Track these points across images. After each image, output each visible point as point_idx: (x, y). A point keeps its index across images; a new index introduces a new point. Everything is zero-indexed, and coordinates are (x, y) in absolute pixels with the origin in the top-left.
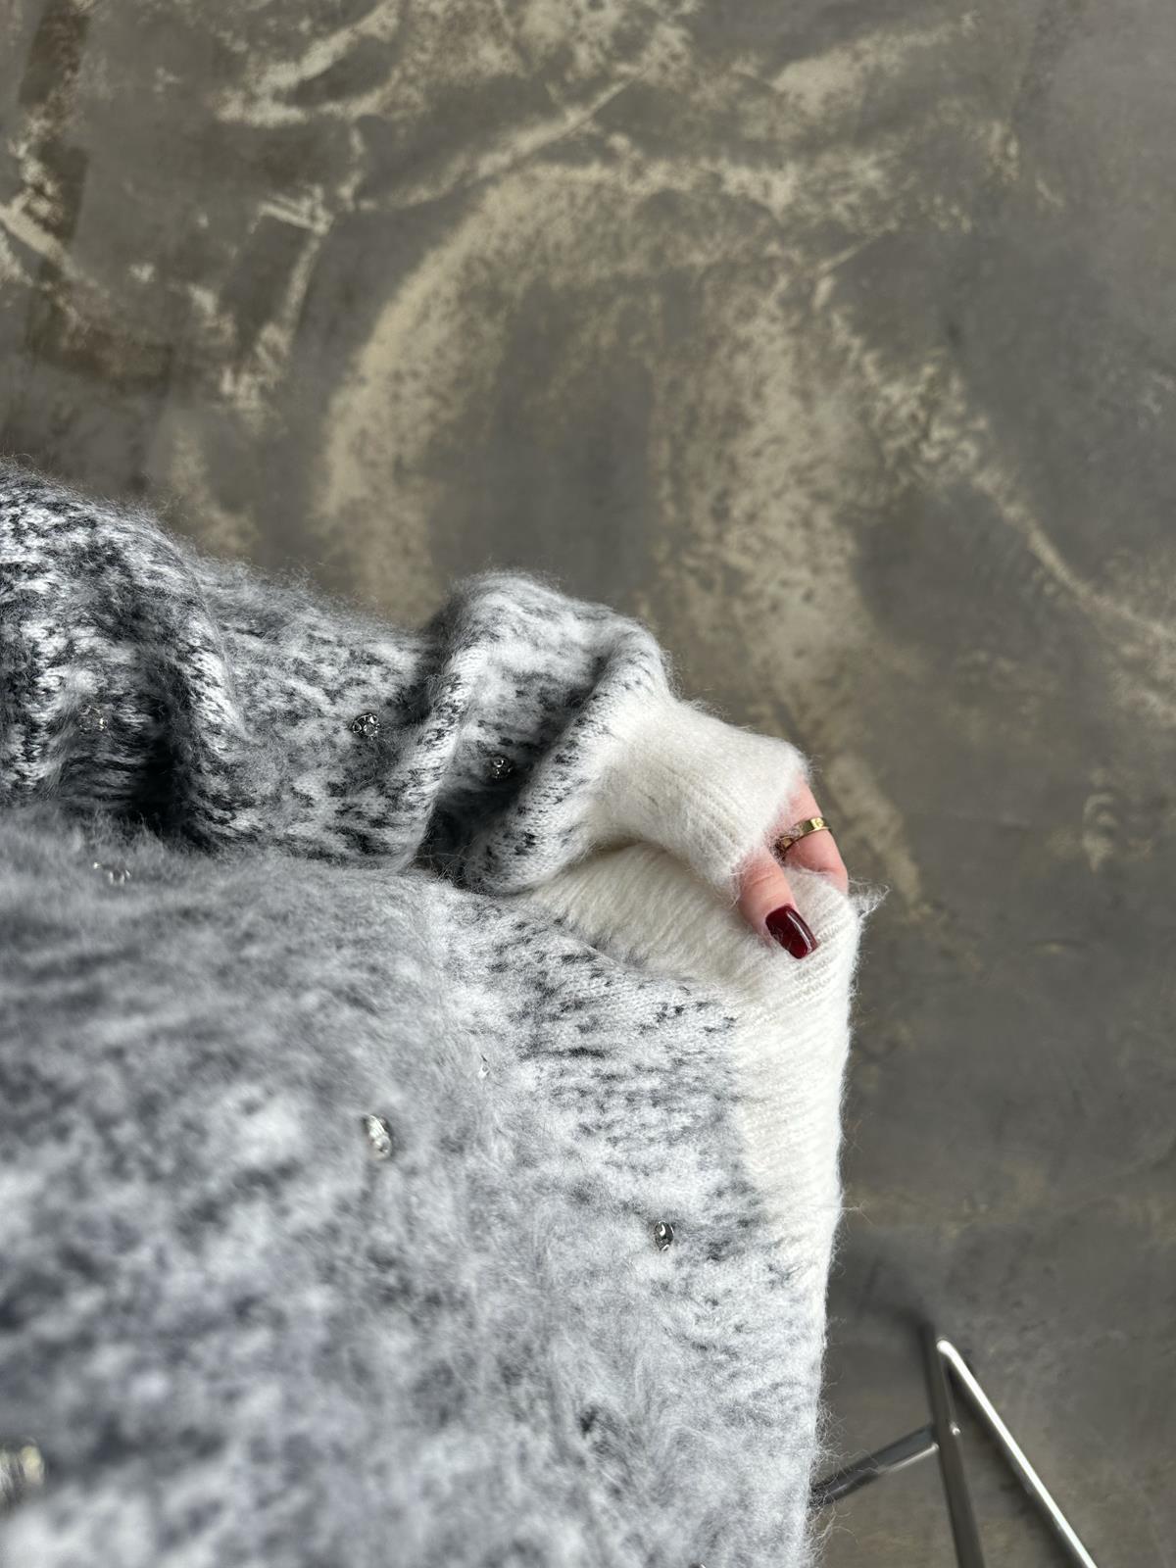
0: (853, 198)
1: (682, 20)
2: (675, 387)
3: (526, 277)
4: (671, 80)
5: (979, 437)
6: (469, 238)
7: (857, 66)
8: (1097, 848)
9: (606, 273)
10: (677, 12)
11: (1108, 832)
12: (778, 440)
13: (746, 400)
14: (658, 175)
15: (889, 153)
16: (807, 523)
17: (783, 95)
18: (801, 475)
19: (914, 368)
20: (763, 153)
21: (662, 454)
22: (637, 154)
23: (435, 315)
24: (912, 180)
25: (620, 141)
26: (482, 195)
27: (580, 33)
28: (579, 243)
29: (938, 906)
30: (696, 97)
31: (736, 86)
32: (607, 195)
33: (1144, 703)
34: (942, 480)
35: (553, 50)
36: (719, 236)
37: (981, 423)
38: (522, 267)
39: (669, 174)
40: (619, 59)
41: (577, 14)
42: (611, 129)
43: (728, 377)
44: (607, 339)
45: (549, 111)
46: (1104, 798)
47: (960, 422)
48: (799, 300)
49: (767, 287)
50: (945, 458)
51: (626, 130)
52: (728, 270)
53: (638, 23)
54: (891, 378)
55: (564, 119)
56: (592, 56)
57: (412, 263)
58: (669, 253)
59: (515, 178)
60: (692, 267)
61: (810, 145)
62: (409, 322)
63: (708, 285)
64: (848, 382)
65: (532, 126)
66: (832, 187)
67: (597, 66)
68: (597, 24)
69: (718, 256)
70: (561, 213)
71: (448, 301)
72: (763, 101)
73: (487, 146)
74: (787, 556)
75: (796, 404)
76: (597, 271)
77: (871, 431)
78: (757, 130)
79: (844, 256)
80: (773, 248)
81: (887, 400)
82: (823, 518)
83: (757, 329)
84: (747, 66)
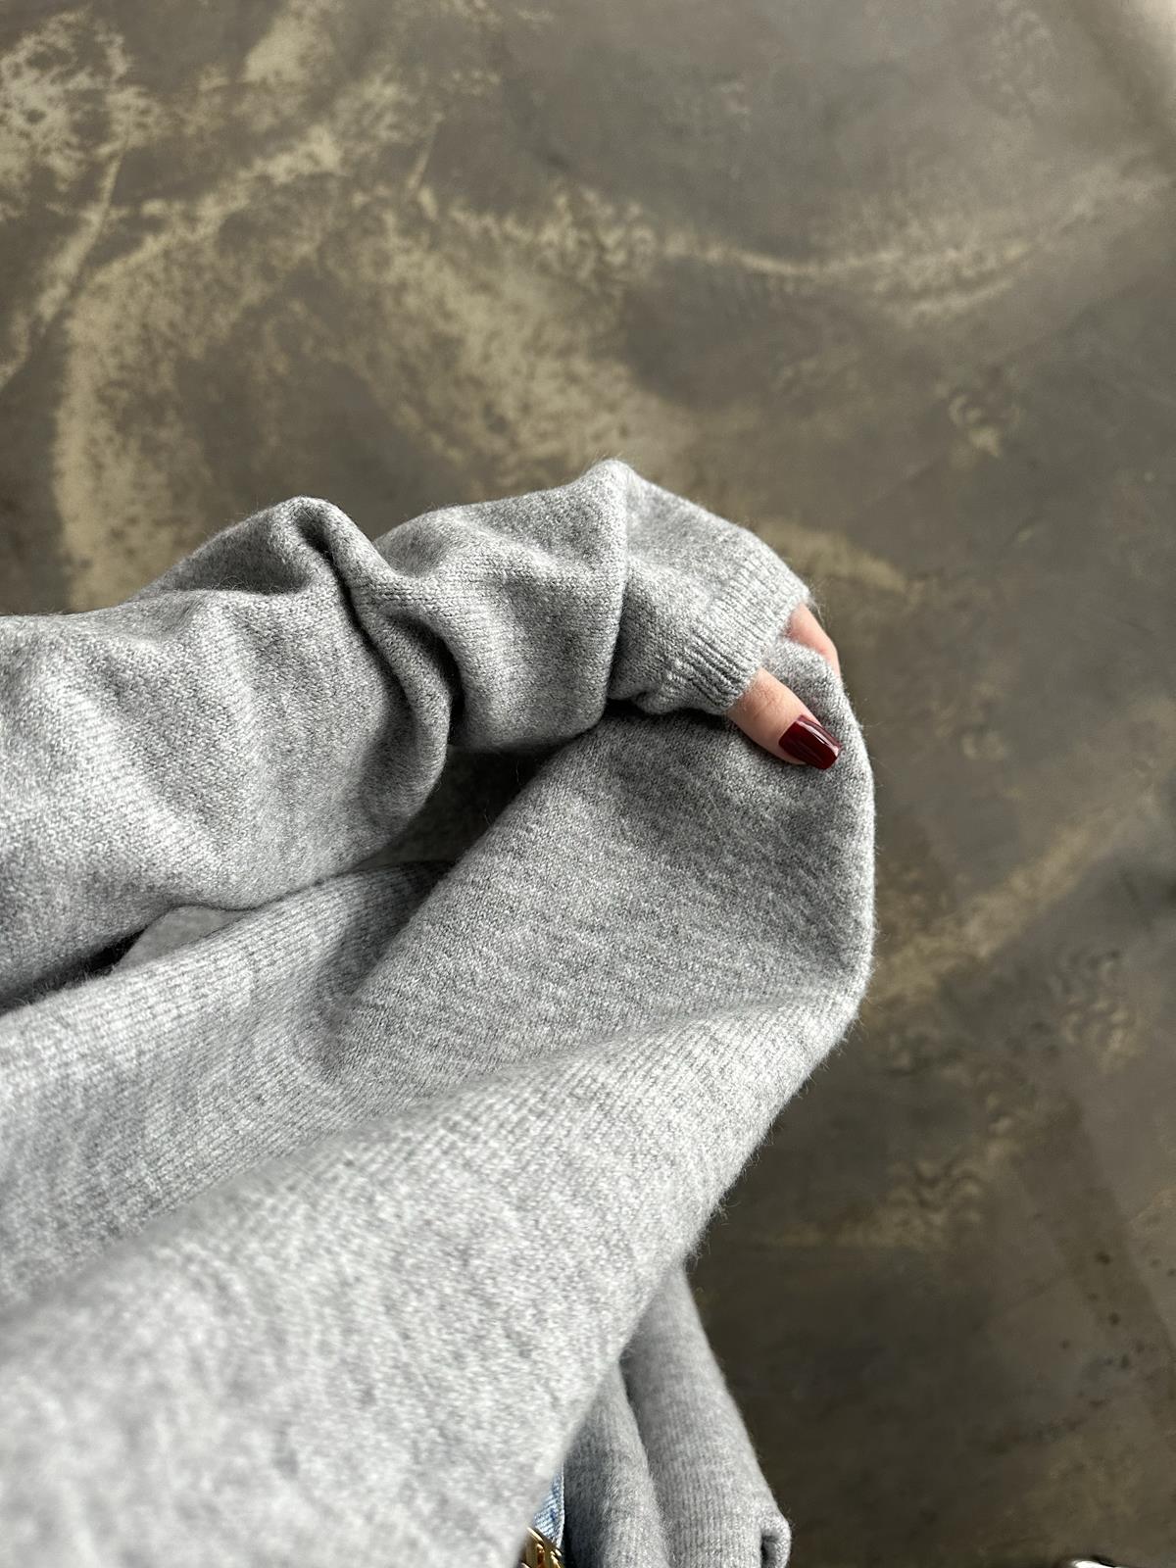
0: (389, 118)
1: (124, 81)
2: (373, 359)
3: (165, 369)
4: (156, 132)
5: (640, 220)
6: (83, 377)
7: (305, 22)
8: (986, 439)
9: (234, 315)
10: (115, 77)
11: (983, 422)
12: (493, 335)
13: (441, 325)
14: (211, 211)
15: (388, 68)
16: (572, 379)
17: (264, 81)
18: (536, 347)
19: (549, 207)
20: (285, 134)
21: (408, 416)
22: (178, 206)
23: (108, 459)
24: (424, 75)
25: (153, 207)
26: (65, 333)
27: (40, 148)
28: (188, 310)
29: (924, 576)
30: (190, 131)
31: (218, 100)
32: (181, 256)
33: (922, 315)
34: (643, 272)
35: (28, 177)
36: (306, 221)
37: (635, 210)
38: (155, 363)
39: (219, 202)
40: (97, 145)
41: (25, 135)
42: (137, 203)
43: (410, 320)
44: (281, 366)
45: (70, 226)
46: (959, 401)
47: (618, 219)
48: (414, 222)
49: (380, 229)
50: (631, 253)
51: (153, 195)
52: (337, 240)
53: (88, 107)
54: (538, 227)
55: (88, 223)
56: (68, 159)
57: (49, 433)
58: (275, 262)
59: (83, 298)
60: (304, 260)
61: (319, 103)
62: (88, 483)
63: (330, 263)
64: (508, 253)
65: (62, 247)
66: (365, 123)
67: (79, 163)
68: (51, 130)
69: (318, 236)
70: (151, 297)
71: (110, 440)
72: (250, 97)
73: (35, 291)
74: (579, 415)
75: (483, 299)
76: (224, 320)
77: (560, 277)
78: (265, 121)
79: (421, 164)
80: (359, 199)
81: (550, 244)
82: (581, 365)
83: (401, 266)
84: (213, 80)
